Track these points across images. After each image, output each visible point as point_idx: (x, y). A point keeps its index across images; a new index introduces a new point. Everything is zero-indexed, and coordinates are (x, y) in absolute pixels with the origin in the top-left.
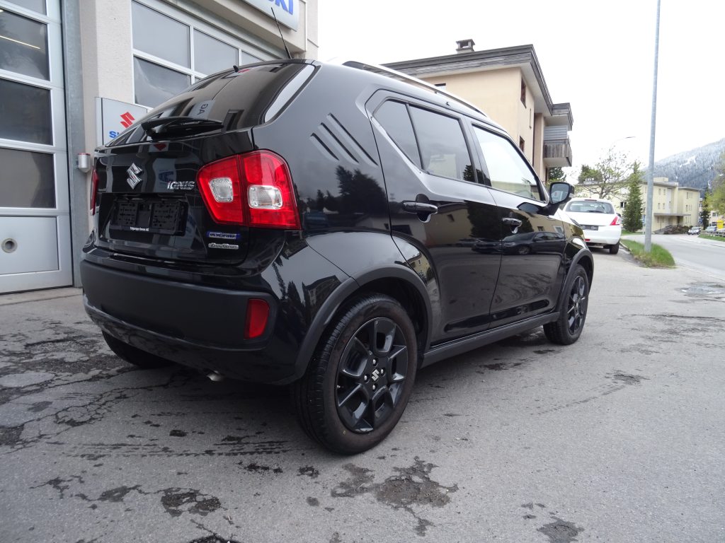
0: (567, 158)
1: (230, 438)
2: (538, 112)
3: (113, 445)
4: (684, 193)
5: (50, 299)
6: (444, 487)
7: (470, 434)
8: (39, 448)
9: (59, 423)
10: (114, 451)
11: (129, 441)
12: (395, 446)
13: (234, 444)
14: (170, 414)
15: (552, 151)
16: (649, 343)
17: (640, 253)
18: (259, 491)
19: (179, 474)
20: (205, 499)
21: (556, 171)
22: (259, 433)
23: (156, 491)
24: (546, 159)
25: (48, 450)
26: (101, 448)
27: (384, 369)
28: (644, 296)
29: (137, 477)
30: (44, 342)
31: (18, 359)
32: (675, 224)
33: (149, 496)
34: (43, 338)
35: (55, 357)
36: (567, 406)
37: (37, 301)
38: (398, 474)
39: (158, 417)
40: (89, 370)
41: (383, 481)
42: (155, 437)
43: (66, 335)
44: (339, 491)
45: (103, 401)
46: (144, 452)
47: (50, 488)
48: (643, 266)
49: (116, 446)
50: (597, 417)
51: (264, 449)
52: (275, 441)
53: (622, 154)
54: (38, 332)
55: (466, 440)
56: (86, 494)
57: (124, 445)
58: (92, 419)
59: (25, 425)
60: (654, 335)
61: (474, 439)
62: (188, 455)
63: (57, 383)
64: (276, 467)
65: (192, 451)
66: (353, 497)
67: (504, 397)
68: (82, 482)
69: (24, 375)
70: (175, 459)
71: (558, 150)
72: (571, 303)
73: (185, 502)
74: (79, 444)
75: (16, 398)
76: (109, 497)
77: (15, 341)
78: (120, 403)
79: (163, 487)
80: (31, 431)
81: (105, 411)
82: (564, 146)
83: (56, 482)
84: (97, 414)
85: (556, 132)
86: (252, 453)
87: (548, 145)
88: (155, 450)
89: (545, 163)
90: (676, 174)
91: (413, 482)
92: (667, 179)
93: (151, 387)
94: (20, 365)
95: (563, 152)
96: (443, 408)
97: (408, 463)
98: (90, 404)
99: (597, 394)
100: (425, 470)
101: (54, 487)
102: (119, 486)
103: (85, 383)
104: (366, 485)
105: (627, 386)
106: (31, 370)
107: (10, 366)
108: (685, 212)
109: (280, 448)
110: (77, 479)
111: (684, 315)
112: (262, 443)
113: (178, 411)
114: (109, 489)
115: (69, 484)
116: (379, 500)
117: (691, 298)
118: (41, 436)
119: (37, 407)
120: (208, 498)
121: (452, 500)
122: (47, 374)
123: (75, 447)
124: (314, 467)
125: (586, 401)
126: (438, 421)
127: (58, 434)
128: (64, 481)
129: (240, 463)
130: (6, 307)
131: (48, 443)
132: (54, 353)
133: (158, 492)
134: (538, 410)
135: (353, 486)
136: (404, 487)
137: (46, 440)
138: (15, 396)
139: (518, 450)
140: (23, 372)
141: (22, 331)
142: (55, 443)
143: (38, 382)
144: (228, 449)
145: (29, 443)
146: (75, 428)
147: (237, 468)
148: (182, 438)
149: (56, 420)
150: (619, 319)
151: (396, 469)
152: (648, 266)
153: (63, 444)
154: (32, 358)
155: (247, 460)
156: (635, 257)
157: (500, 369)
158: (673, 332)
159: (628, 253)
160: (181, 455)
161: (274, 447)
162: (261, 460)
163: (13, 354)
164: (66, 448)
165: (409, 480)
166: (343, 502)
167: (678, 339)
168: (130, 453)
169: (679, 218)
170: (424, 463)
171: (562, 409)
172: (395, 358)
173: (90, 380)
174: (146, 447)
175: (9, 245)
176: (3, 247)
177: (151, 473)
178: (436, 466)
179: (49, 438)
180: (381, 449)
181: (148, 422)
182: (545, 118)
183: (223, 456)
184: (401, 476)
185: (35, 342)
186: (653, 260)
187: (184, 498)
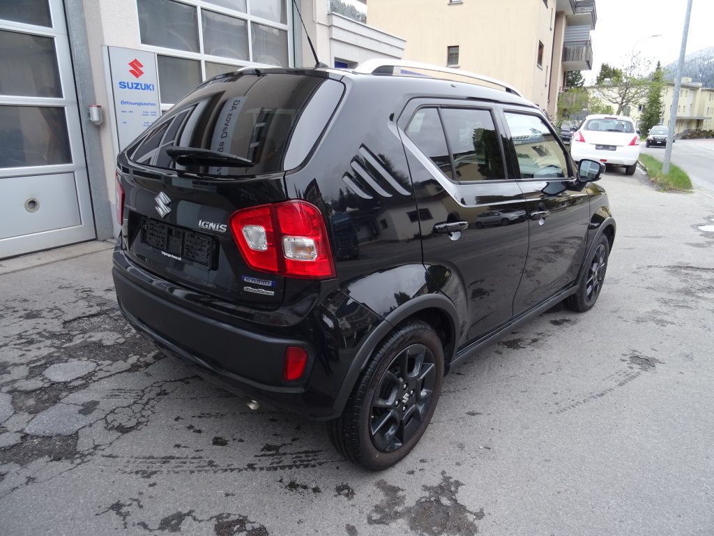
0: (588, 62)
1: (268, 448)
2: (560, 10)
3: (163, 458)
4: (706, 95)
5: (77, 257)
6: (471, 513)
7: (493, 440)
8: (96, 463)
9: (110, 429)
10: (165, 466)
11: (176, 452)
12: (422, 457)
13: (272, 455)
14: (209, 415)
15: (572, 54)
16: (664, 309)
17: (658, 175)
18: (303, 517)
19: (227, 495)
20: (253, 527)
21: (575, 74)
22: (294, 440)
23: (209, 518)
24: (565, 62)
25: (105, 466)
26: (151, 462)
27: (413, 390)
28: (659, 237)
29: (189, 499)
30: (80, 318)
31: (59, 342)
32: (693, 127)
33: (203, 523)
34: (78, 313)
35: (93, 339)
36: (585, 401)
37: (65, 260)
38: (427, 494)
39: (198, 420)
40: (127, 357)
41: (414, 504)
42: (199, 447)
43: (99, 308)
44: (376, 516)
45: (145, 398)
46: (192, 467)
47: (113, 513)
48: (659, 190)
49: (166, 460)
50: (613, 417)
51: (302, 461)
52: (310, 450)
53: (647, 60)
54: (73, 305)
55: (489, 449)
56: (147, 523)
57: (172, 458)
58: (139, 423)
59: (79, 431)
60: (670, 297)
61: (496, 447)
62: (232, 470)
63: (101, 374)
64: (314, 486)
65: (235, 466)
66: (388, 524)
67: (523, 389)
68: (141, 507)
69: (67, 364)
70: (221, 475)
71: (578, 53)
72: (591, 272)
73: (236, 531)
74: (131, 457)
75: (65, 397)
76: (167, 525)
77: (52, 318)
78: (162, 401)
79: (215, 513)
80: (86, 441)
81: (149, 412)
82: (585, 48)
83: (117, 507)
84: (143, 416)
85: (577, 32)
86: (290, 467)
87: (568, 48)
88: (202, 464)
89: (563, 66)
90: (700, 71)
91: (442, 504)
92: (690, 80)
93: (187, 378)
94: (62, 350)
95: (584, 55)
96: (465, 404)
97: (436, 481)
98: (135, 403)
99: (613, 384)
100: (453, 489)
101: (117, 514)
102: (175, 512)
103: (125, 374)
104: (399, 509)
105: (643, 372)
106: (74, 357)
107: (54, 352)
108: (705, 115)
109: (315, 460)
110: (135, 503)
111: (700, 267)
112: (298, 453)
113: (217, 411)
114: (166, 515)
115: (129, 509)
116: (412, 528)
117: (708, 240)
118: (96, 447)
119: (88, 409)
120: (256, 526)
121: (479, 529)
122: (88, 362)
123: (128, 462)
124: (349, 485)
125: (602, 395)
126: (461, 423)
127: (111, 444)
128: (125, 506)
129: (281, 481)
130: (36, 269)
131: (103, 456)
132: (92, 334)
133: (211, 518)
134: (556, 408)
135: (387, 510)
136: (433, 510)
137: (101, 452)
138: (64, 394)
139: (539, 464)
140: (66, 361)
141: (57, 304)
142: (110, 456)
143: (83, 374)
144: (266, 462)
145: (86, 456)
146: (125, 435)
147: (278, 487)
148: (224, 447)
149: (105, 425)
150: (634, 272)
151: (426, 488)
152: (665, 190)
153: (117, 457)
154: (71, 341)
155: (287, 476)
156: (652, 179)
157: (518, 347)
158: (688, 292)
159: (644, 173)
160: (226, 470)
161: (310, 458)
162: (301, 476)
163: (53, 335)
164: (121, 462)
165: (438, 501)
166: (380, 530)
167: (693, 304)
168: (179, 469)
169: (699, 122)
170: (451, 480)
171: (580, 406)
172: (424, 378)
173: (128, 371)
174: (193, 460)
175: (31, 205)
176: (26, 207)
177: (201, 495)
178: (462, 484)
179: (103, 450)
180: (411, 461)
181: (190, 427)
182: (566, 17)
183: (264, 472)
184: (430, 497)
185: (72, 318)
186: (670, 183)
187: (235, 526)
